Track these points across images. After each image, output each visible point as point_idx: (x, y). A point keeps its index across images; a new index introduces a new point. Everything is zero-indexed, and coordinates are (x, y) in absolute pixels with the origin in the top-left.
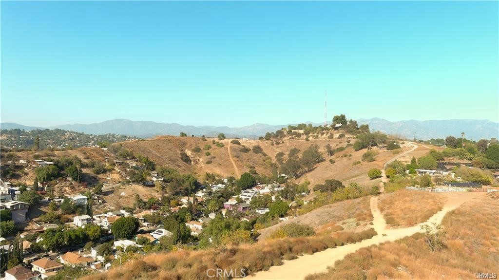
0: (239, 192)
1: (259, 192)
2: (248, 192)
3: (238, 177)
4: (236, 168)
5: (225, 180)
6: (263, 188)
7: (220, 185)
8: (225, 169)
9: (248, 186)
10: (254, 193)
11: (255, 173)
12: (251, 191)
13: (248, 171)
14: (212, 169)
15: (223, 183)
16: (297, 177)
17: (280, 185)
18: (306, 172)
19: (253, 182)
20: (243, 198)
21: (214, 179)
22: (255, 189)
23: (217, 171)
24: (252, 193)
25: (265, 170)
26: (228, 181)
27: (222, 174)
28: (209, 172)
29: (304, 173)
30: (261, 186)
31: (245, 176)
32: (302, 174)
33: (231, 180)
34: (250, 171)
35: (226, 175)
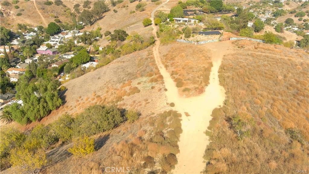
0: (48, 38)
1: (64, 37)
2: (56, 38)
3: (46, 25)
4: (43, 19)
5: (36, 29)
6: (67, 34)
7: (32, 33)
8: (34, 20)
9: (55, 33)
10: (60, 39)
11: (60, 22)
12: (57, 37)
13: (53, 20)
14: (23, 20)
15: (34, 31)
16: (92, 24)
17: (80, 31)
18: (98, 20)
19: (59, 29)
20: (52, 43)
21: (26, 29)
22: (60, 35)
23: (28, 21)
24: (59, 38)
25: (66, 19)
26: (38, 29)
27: (32, 24)
28: (20, 22)
29: (96, 21)
30: (65, 32)
31: (51, 25)
32: (95, 21)
33: (40, 28)
34: (55, 20)
35: (36, 24)
